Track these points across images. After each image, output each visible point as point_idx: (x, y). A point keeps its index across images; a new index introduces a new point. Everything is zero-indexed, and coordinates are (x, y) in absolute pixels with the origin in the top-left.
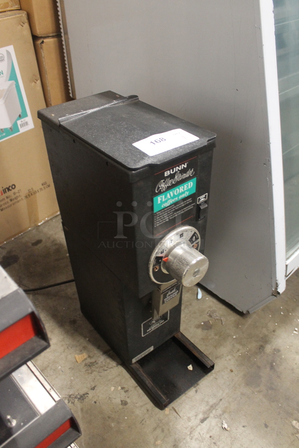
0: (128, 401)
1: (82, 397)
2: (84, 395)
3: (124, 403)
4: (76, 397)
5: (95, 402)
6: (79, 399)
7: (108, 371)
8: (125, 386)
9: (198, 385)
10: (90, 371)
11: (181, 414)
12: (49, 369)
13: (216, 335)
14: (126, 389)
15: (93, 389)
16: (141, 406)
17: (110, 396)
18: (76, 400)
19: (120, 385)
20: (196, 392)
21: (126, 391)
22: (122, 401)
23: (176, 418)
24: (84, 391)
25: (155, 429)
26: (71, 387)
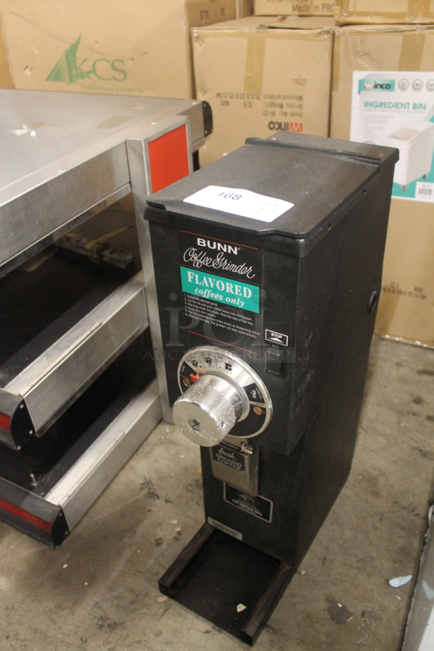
0: (164, 546)
1: (153, 495)
2: (156, 495)
3: (159, 542)
4: (149, 489)
5: (150, 511)
6: (149, 493)
7: (198, 508)
8: (183, 535)
9: (219, 631)
10: (190, 488)
11: (164, 619)
12: (177, 447)
13: (328, 635)
14: (179, 537)
15: (167, 501)
16: (160, 564)
17: (163, 524)
18: (147, 490)
19: (182, 529)
20: (205, 633)
21: (176, 539)
22: (161, 539)
23: (155, 615)
24: (162, 493)
25: (132, 591)
26: (161, 478)
